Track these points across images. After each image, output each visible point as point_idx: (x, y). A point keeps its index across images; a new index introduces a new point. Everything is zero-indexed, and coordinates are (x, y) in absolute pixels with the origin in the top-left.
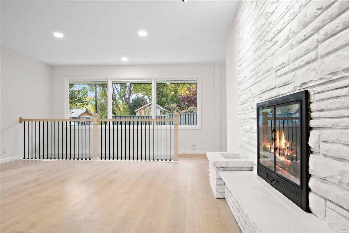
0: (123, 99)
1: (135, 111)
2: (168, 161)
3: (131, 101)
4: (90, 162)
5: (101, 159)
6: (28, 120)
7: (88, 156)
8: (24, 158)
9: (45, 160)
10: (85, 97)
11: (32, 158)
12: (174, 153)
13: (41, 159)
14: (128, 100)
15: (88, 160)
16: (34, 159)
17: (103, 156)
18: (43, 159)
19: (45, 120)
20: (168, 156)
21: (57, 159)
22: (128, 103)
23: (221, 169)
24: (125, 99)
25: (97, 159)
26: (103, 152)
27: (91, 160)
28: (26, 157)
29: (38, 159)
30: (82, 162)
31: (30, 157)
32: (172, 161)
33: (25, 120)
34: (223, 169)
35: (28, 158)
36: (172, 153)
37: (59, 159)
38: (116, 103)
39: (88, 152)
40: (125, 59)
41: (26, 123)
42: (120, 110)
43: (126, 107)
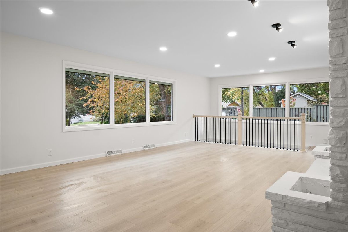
0: (269, 89)
1: (280, 102)
2: (296, 150)
3: (277, 92)
4: (236, 146)
5: (244, 145)
6: (198, 116)
7: (235, 142)
8: (195, 140)
9: (207, 142)
10: (232, 96)
11: (200, 141)
12: (301, 145)
13: (205, 142)
14: (273, 90)
15: (234, 144)
16: (201, 141)
17: (245, 143)
18: (206, 141)
19: (208, 116)
20: (296, 147)
21: (214, 142)
22: (274, 93)
23: (318, 157)
24: (271, 89)
25: (241, 145)
26: (245, 140)
27: (237, 145)
28: (197, 140)
29: (203, 141)
30: (231, 146)
31: (199, 140)
32: (299, 151)
33: (196, 116)
34: (320, 157)
35: (198, 140)
36: (300, 145)
37: (216, 142)
38: (262, 93)
39: (234, 139)
40: (262, 71)
41: (197, 118)
42: (266, 100)
43: (272, 96)
